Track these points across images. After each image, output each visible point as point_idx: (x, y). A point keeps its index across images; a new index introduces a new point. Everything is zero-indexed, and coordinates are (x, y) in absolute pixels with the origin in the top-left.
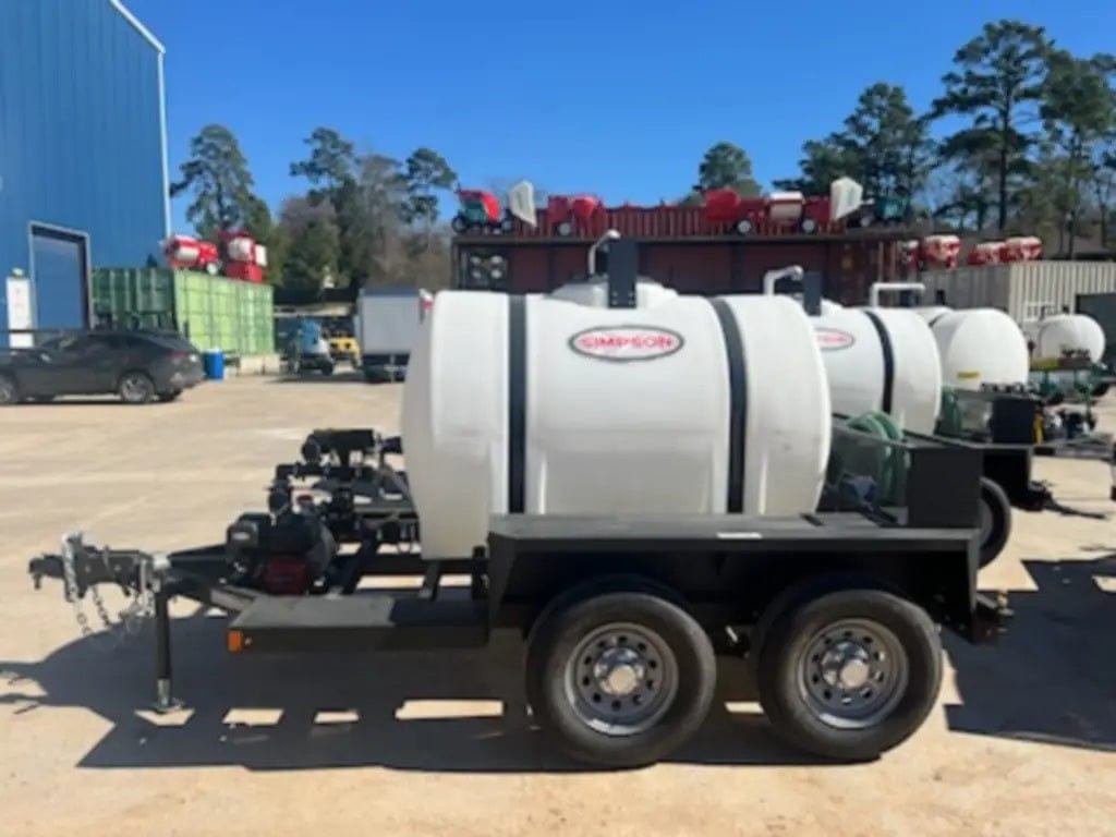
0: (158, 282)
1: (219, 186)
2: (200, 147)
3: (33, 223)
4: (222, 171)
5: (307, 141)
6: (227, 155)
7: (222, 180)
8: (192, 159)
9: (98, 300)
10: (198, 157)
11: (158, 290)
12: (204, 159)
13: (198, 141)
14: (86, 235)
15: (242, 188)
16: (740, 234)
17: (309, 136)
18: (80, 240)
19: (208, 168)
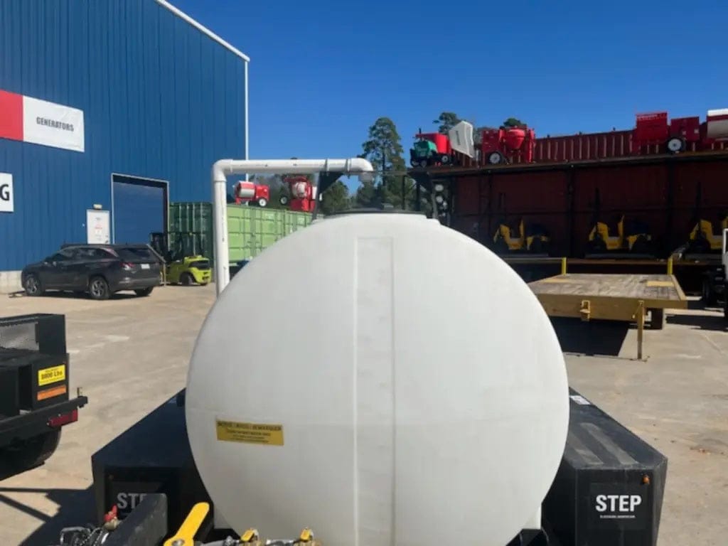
0: (204, 212)
1: (384, 155)
2: (374, 132)
3: (113, 174)
4: (386, 146)
5: (437, 122)
6: (388, 136)
7: (386, 151)
8: (369, 140)
9: (172, 225)
10: (373, 138)
11: (204, 217)
12: (376, 139)
13: (374, 128)
14: (168, 182)
15: (397, 155)
16: (672, 152)
17: (437, 119)
18: (164, 185)
19: (378, 145)
